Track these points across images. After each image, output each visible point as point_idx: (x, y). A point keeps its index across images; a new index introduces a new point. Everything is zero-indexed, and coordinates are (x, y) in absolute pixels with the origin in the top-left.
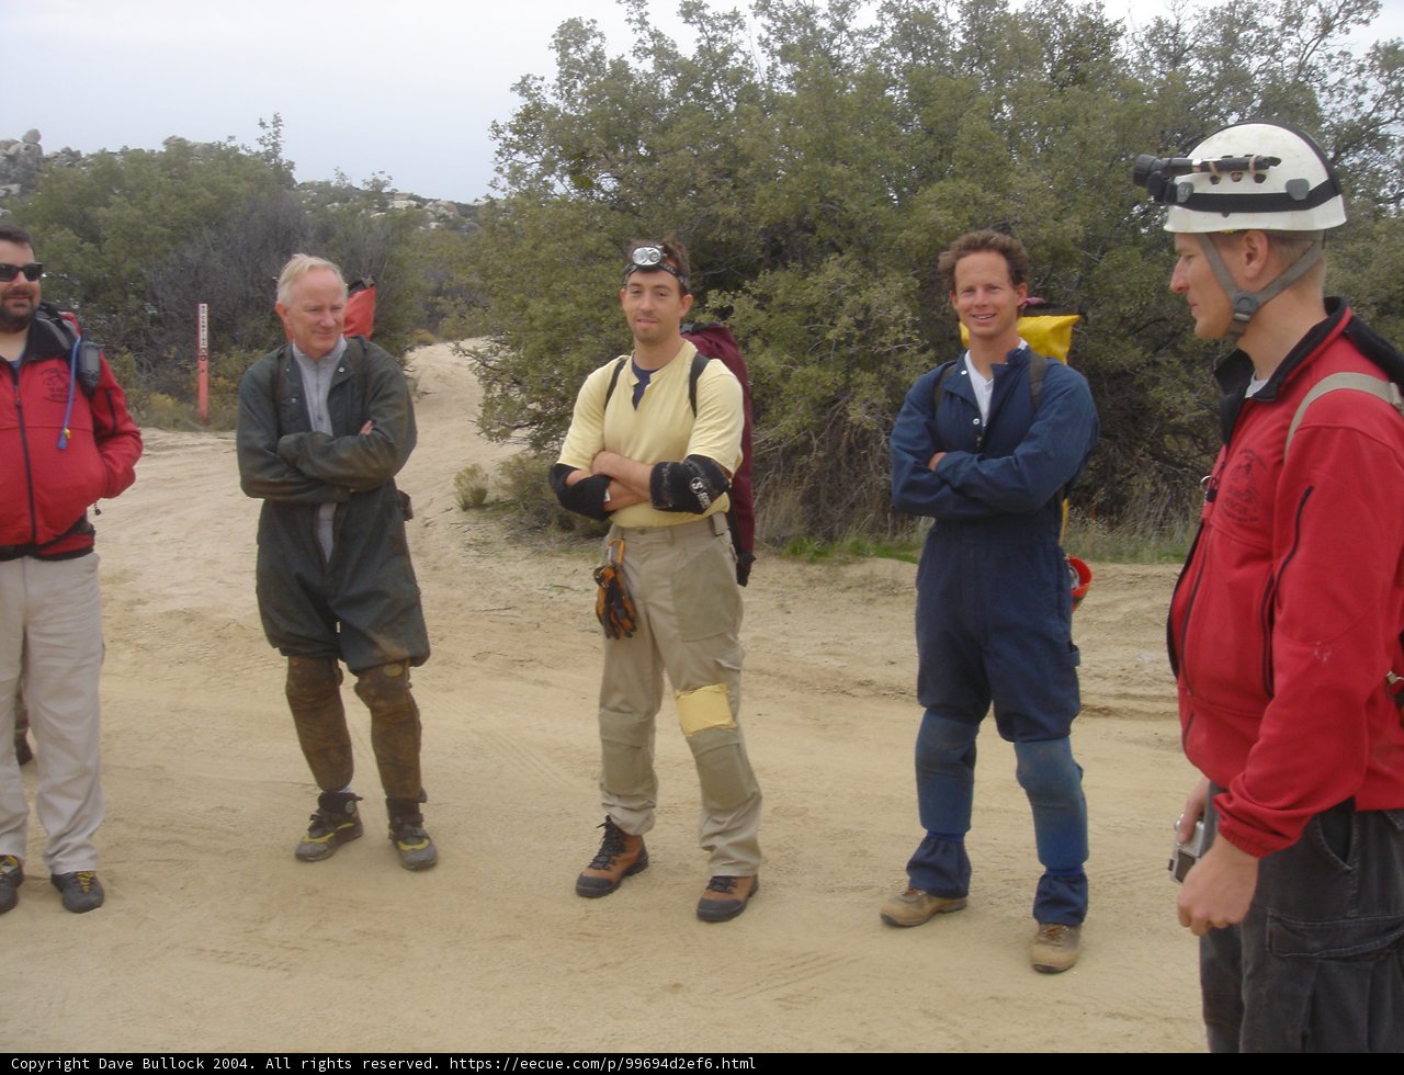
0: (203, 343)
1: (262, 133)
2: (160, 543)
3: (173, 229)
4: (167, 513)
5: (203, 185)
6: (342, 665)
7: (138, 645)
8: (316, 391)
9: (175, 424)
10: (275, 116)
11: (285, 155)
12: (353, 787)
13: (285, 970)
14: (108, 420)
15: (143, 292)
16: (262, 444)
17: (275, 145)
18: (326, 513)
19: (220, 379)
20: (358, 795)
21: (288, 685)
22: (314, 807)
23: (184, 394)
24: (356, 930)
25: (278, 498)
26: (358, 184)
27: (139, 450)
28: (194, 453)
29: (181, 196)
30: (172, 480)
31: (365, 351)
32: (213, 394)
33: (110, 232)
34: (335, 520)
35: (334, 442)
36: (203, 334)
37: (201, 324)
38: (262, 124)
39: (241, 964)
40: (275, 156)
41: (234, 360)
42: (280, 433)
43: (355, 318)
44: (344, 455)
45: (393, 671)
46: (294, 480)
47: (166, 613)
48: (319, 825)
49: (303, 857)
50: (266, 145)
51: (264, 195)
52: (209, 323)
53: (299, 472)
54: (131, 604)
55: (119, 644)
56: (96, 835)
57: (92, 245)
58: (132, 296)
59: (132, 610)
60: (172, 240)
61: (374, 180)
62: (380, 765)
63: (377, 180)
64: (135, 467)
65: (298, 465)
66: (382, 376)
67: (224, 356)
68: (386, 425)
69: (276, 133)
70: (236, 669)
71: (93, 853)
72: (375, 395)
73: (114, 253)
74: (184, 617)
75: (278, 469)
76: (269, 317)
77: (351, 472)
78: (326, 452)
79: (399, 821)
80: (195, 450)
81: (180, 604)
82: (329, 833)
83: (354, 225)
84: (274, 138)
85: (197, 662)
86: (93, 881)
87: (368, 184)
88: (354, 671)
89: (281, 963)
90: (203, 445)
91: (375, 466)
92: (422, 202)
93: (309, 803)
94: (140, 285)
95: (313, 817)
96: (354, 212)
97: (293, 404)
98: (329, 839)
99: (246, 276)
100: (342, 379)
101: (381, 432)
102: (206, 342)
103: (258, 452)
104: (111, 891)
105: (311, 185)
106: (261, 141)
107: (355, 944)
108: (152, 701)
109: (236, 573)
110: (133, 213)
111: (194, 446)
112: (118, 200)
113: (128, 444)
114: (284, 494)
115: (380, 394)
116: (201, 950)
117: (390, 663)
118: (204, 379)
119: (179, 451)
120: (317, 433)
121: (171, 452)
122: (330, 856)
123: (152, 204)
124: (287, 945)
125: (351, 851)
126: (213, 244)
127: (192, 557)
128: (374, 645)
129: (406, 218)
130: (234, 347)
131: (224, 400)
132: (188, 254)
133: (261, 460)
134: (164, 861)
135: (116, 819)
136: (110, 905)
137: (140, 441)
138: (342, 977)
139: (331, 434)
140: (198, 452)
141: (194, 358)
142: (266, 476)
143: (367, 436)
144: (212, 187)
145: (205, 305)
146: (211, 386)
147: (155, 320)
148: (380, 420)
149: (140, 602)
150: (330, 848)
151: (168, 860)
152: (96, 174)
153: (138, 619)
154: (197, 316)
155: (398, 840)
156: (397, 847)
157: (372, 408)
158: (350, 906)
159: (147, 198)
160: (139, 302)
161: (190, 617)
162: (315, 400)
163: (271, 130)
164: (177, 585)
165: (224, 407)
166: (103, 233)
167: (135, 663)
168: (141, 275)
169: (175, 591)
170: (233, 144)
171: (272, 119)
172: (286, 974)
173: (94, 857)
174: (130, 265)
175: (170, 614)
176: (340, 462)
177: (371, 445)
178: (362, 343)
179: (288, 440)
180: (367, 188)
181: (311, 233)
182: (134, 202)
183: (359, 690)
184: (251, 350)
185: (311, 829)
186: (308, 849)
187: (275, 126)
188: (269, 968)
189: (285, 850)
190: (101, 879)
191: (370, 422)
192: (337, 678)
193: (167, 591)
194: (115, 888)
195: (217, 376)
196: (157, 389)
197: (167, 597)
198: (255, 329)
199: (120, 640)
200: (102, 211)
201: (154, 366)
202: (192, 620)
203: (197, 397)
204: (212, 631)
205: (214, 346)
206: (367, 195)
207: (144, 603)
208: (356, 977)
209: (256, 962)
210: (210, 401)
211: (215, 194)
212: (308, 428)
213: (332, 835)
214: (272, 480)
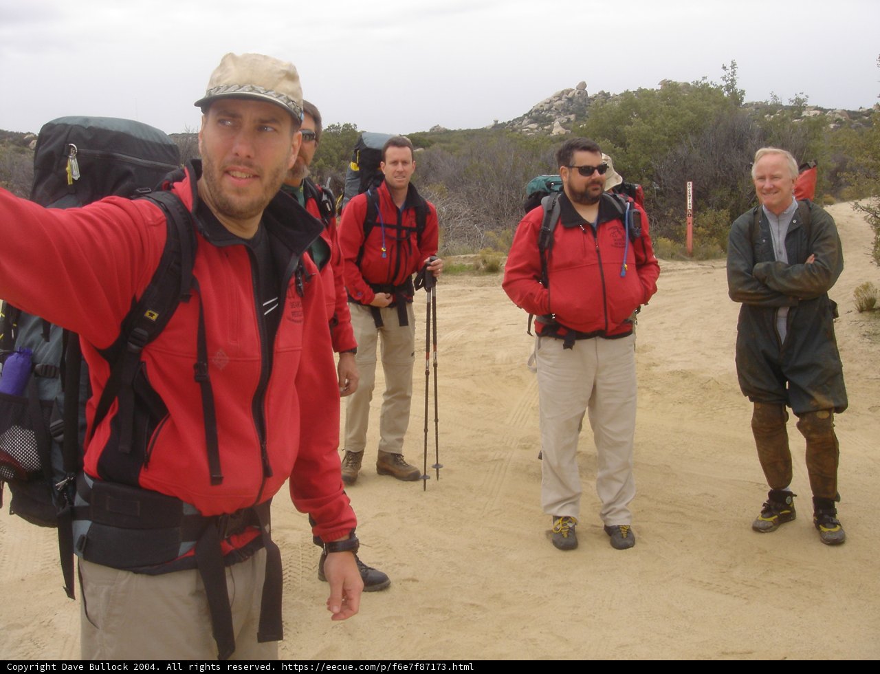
0: (690, 206)
1: (724, 73)
2: (665, 329)
3: (670, 136)
4: (669, 311)
5: (687, 108)
6: (789, 410)
7: (654, 391)
8: (778, 234)
9: (672, 256)
10: (732, 62)
11: (739, 87)
12: (791, 488)
13: (745, 598)
14: (643, 256)
15: (652, 176)
16: (743, 269)
17: (733, 80)
18: (783, 313)
19: (700, 228)
20: (794, 493)
21: (753, 421)
22: (765, 498)
23: (678, 238)
24: (790, 579)
25: (753, 303)
26: (785, 103)
27: (659, 273)
28: (684, 274)
29: (674, 116)
30: (671, 290)
31: (810, 209)
32: (695, 237)
33: (632, 140)
34: (788, 317)
35: (789, 268)
36: (690, 201)
37: (688, 194)
38: (724, 68)
39: (718, 592)
40: (733, 87)
41: (709, 216)
42: (754, 263)
43: (803, 187)
44: (796, 277)
45: (823, 415)
46: (763, 292)
47: (671, 372)
48: (768, 510)
49: (757, 529)
50: (727, 81)
51: (726, 112)
52: (693, 193)
53: (766, 287)
54: (649, 366)
55: (643, 390)
56: (630, 504)
57: (621, 149)
58: (645, 179)
59: (650, 369)
60: (670, 143)
61: (796, 99)
62: (810, 475)
63: (799, 99)
64: (657, 282)
65: (766, 282)
66: (822, 225)
67: (702, 214)
68: (824, 257)
69: (733, 73)
70: (714, 409)
71: (629, 514)
72: (817, 237)
73: (634, 152)
74: (681, 375)
75: (752, 285)
76: (730, 189)
77: (800, 288)
78: (785, 275)
79: (821, 512)
80: (685, 272)
81: (679, 367)
82: (774, 515)
83: (783, 128)
84: (731, 76)
85: (689, 402)
86: (629, 531)
87: (792, 101)
88: (797, 414)
89: (742, 594)
90: (689, 269)
91: (817, 284)
92: (824, 111)
93: (763, 496)
94: (650, 172)
95: (764, 505)
96: (784, 120)
97: (763, 243)
98: (774, 520)
99: (715, 164)
100: (794, 228)
101: (820, 262)
102: (691, 206)
103: (742, 274)
104: (639, 538)
105: (752, 104)
106: (724, 78)
107: (790, 588)
108: (663, 425)
109: (712, 349)
110: (646, 127)
111: (683, 270)
112: (637, 120)
113: (653, 270)
114: (757, 300)
115: (820, 237)
116: (693, 580)
117: (822, 410)
118: (690, 228)
119: (675, 273)
120: (778, 262)
121: (670, 273)
122: (775, 530)
123: (657, 122)
124: (746, 583)
125: (788, 528)
126: (694, 145)
127: (685, 338)
128: (812, 398)
129: (818, 122)
130: (708, 209)
131: (702, 240)
132: (679, 151)
133: (742, 279)
134: (670, 523)
135: (642, 496)
136: (638, 546)
137: (658, 267)
138: (782, 608)
139: (787, 263)
140: (686, 274)
141: (684, 216)
142: (745, 289)
143: (812, 265)
144: (693, 109)
145: (691, 183)
146: (694, 232)
147: (659, 193)
148: (820, 254)
149: (654, 365)
150: (774, 524)
151: (674, 523)
152: (623, 106)
153: (653, 375)
154: (686, 190)
155: (820, 524)
156: (818, 529)
157: (815, 246)
158: (787, 564)
159: (654, 118)
160: (649, 182)
161: (685, 375)
162: (777, 242)
163: (730, 71)
164: (676, 355)
165: (702, 246)
166: (628, 141)
167: (652, 402)
168: (650, 165)
169: (675, 359)
170: (705, 81)
171: (730, 64)
172: (746, 601)
173: (629, 517)
174: (643, 160)
175: (673, 373)
176: (793, 281)
177: (814, 271)
178: (808, 204)
179: (759, 266)
180: (792, 104)
181: (756, 135)
182: (646, 121)
183: (799, 426)
184: (719, 210)
185: (763, 512)
186: (760, 525)
187: (732, 68)
188: (735, 596)
189: (745, 524)
190: (634, 531)
191: (813, 255)
192: (785, 417)
193: (670, 359)
194: (641, 537)
195: (698, 226)
196: (661, 235)
197: (671, 362)
198: (721, 196)
199: (644, 387)
200: (628, 127)
201: (659, 221)
202: (686, 377)
203: (686, 239)
204: (699, 384)
205: (696, 208)
206: (792, 108)
207: (657, 366)
208: (791, 609)
209: (727, 592)
210: (694, 242)
211: (695, 114)
212: (773, 259)
213: (776, 517)
214: (749, 291)
